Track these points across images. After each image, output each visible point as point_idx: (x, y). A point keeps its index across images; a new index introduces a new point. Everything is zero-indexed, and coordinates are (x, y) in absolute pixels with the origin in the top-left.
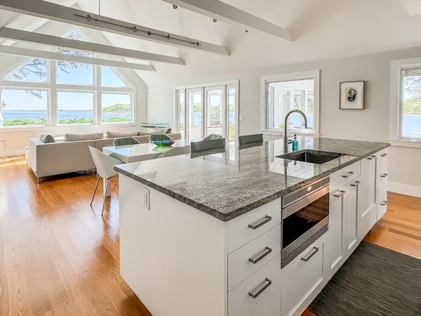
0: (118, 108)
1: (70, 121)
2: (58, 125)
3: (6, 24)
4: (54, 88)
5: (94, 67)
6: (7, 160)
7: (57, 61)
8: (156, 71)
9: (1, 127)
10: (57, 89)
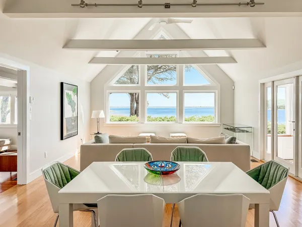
8: (236, 62)
9: (108, 122)
10: (146, 91)
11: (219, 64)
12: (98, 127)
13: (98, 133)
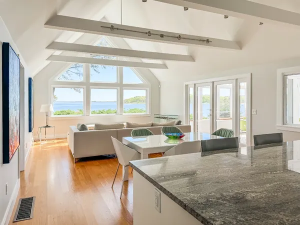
0: (136, 100)
1: (100, 111)
2: (91, 115)
3: (56, 39)
4: (88, 86)
5: (117, 68)
6: (56, 141)
7: (90, 64)
8: (168, 68)
9: (53, 116)
10: (90, 87)
11: (151, 69)
12: (47, 120)
13: (47, 126)
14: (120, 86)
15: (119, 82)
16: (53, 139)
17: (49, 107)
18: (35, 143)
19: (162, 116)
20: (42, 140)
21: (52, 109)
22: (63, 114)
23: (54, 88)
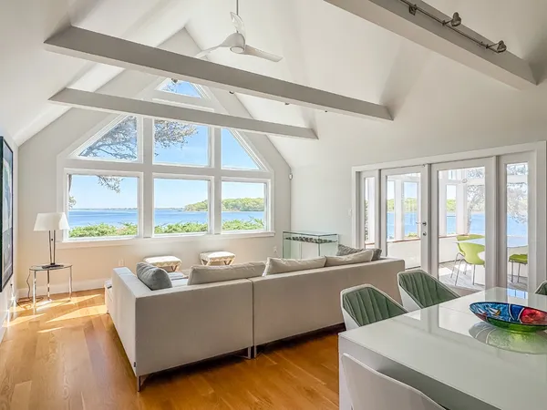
1: (170, 227)
2: (154, 235)
4: (148, 172)
5: (210, 129)
6: (75, 300)
8: (317, 138)
9: (66, 239)
10: (154, 174)
12: (53, 251)
13: (53, 266)
14: (215, 175)
15: (213, 166)
16: (66, 295)
17: (57, 220)
18: (21, 308)
19: (298, 236)
20: (40, 298)
21: (65, 224)
22: (91, 235)
23: (70, 176)
